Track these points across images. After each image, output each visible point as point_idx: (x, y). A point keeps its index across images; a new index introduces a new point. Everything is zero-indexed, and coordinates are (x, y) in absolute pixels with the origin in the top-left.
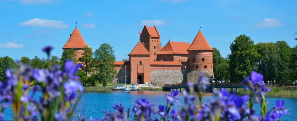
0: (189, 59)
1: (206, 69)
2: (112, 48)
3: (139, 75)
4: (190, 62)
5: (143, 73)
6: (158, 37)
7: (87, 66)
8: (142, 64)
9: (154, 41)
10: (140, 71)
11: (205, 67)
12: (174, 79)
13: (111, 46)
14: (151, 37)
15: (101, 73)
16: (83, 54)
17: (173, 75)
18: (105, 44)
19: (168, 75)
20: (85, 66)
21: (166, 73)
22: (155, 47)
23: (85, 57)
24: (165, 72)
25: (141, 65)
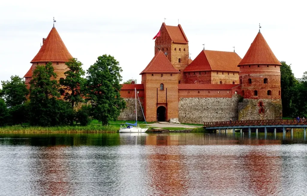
0: (243, 80)
1: (270, 96)
2: (118, 62)
3: (159, 106)
4: (243, 85)
5: (166, 104)
6: (185, 42)
7: (73, 92)
8: (165, 89)
9: (178, 49)
10: (161, 100)
11: (269, 93)
12: (217, 113)
13: (116, 60)
14: (173, 42)
15: (100, 106)
16: (67, 72)
17: (216, 107)
18: (105, 56)
19: (208, 106)
20: (70, 92)
21: (204, 104)
22: (179, 59)
23: (69, 79)
24: (203, 101)
25: (163, 90)
